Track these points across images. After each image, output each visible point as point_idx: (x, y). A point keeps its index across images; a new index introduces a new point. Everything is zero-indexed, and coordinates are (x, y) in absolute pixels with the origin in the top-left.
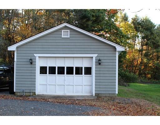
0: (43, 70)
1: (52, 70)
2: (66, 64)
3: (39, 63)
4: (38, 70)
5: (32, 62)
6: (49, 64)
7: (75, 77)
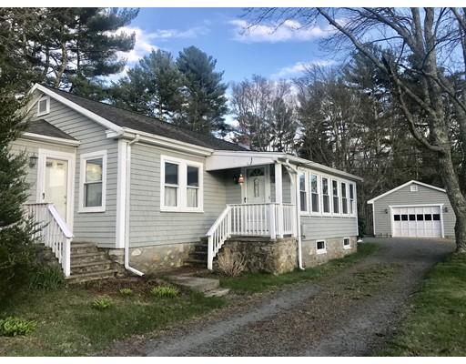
0: (397, 218)
1: (405, 218)
2: (417, 212)
3: (393, 212)
4: (393, 218)
5: (386, 212)
6: (402, 212)
7: (425, 223)
